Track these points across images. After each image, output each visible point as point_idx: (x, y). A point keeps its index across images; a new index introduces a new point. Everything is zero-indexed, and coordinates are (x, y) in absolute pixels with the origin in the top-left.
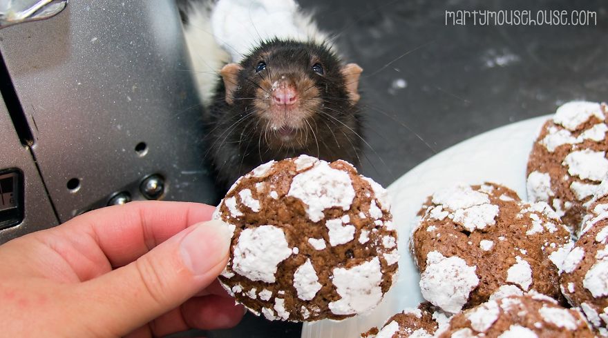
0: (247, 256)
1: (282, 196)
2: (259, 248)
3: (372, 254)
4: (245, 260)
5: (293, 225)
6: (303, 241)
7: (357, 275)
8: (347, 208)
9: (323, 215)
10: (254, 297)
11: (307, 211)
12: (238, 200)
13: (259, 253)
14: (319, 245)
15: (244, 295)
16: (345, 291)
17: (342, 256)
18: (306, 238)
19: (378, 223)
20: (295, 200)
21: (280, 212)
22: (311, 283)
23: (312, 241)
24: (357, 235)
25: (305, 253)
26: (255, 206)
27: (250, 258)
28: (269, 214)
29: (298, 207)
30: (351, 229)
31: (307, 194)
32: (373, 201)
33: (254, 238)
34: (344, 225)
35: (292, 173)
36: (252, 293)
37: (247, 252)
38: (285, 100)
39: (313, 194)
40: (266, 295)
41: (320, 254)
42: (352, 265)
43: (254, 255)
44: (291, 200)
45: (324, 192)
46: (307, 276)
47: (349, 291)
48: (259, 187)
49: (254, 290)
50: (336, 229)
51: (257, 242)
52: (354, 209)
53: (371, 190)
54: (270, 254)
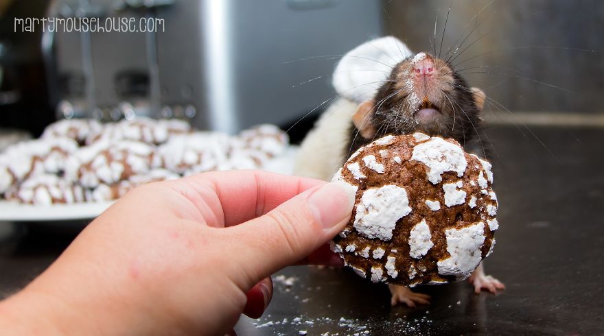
0: (370, 212)
1: (404, 162)
2: (383, 204)
3: (477, 220)
4: (368, 215)
5: (412, 186)
6: (420, 202)
7: (466, 235)
8: (460, 174)
9: (441, 179)
10: (366, 255)
11: (428, 174)
12: (362, 164)
13: (383, 209)
14: (434, 206)
15: (356, 254)
16: (454, 249)
17: (453, 218)
18: (423, 200)
19: (484, 192)
20: (417, 164)
21: (402, 174)
22: (425, 241)
23: (429, 202)
24: (467, 200)
25: (421, 213)
26: (380, 168)
27: (373, 214)
28: (391, 177)
29: (420, 170)
30: (463, 194)
31: (429, 159)
32: (481, 173)
33: (379, 195)
34: (458, 188)
35: (411, 144)
36: (365, 252)
37: (370, 208)
38: (424, 71)
39: (434, 159)
40: (379, 253)
41: (434, 215)
42: (462, 227)
43: (378, 211)
44: (413, 164)
45: (443, 158)
46: (423, 233)
47: (458, 250)
48: (383, 153)
49: (368, 248)
50: (451, 192)
51: (382, 199)
52: (466, 177)
53: (479, 163)
54: (393, 209)
